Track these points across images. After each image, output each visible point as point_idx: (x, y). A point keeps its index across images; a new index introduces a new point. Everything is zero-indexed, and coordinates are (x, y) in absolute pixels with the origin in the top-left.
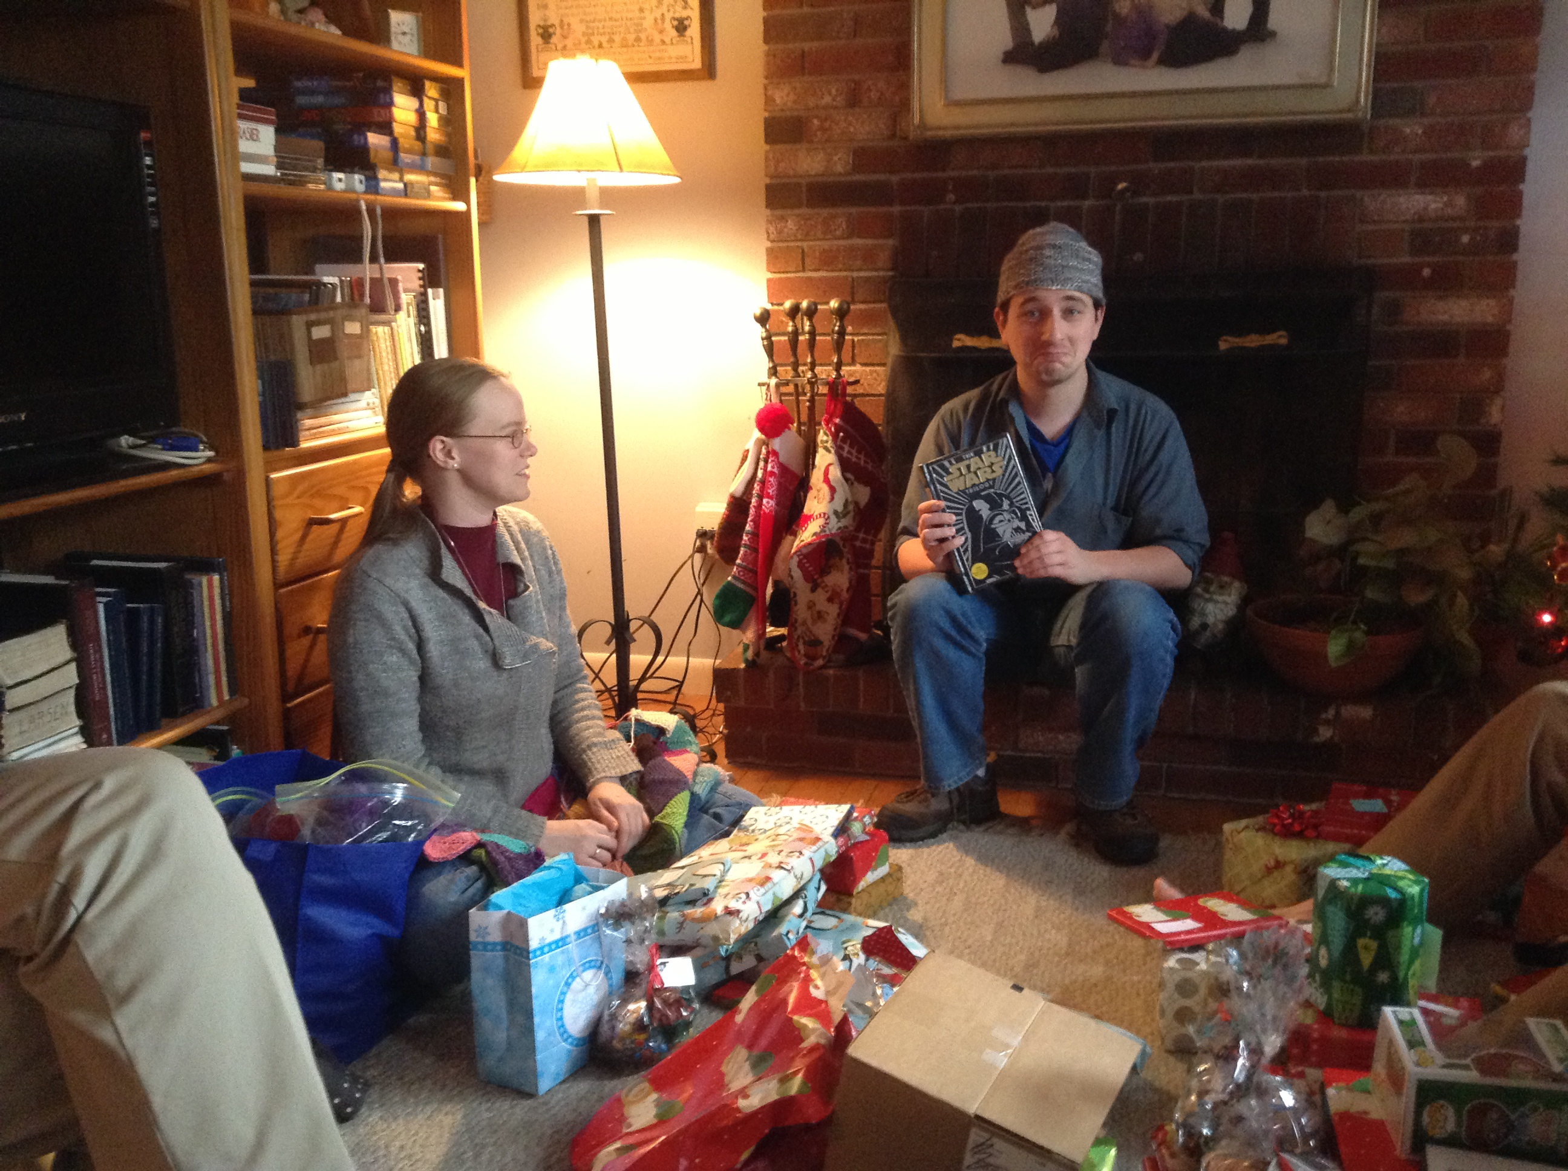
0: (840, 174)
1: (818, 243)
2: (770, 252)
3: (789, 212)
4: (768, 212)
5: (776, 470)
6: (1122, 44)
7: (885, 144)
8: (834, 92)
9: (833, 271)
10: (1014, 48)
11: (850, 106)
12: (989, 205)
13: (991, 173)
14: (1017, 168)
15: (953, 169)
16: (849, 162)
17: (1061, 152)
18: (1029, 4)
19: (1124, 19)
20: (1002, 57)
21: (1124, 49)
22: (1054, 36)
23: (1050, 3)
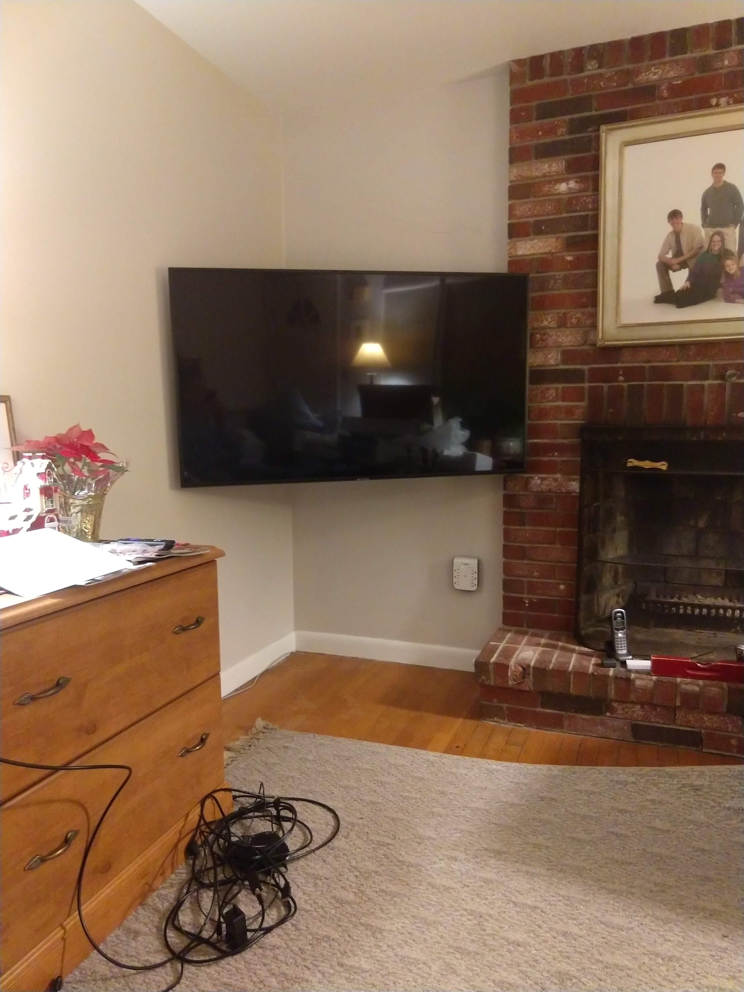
0: (553, 365)
1: (537, 404)
6: (731, 290)
7: (581, 348)
8: (549, 319)
9: (546, 420)
10: (662, 294)
11: (559, 327)
12: (645, 383)
13: (647, 365)
14: (663, 362)
15: (623, 362)
16: (558, 359)
17: (691, 353)
18: (671, 269)
19: (733, 276)
20: (654, 299)
21: (733, 293)
22: (687, 287)
23: (684, 268)
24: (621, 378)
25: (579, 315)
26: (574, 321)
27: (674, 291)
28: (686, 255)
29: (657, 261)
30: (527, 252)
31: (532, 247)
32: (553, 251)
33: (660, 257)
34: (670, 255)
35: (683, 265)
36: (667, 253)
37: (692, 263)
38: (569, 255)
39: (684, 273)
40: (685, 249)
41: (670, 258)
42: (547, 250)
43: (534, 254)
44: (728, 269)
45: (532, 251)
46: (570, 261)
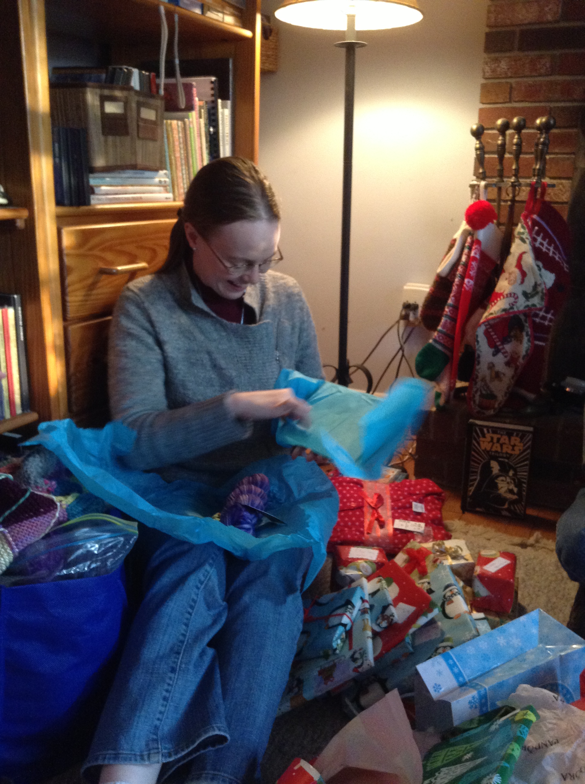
1: (525, 79)
2: (484, 87)
3: (503, 55)
4: (485, 55)
5: (478, 256)
9: (535, 102)
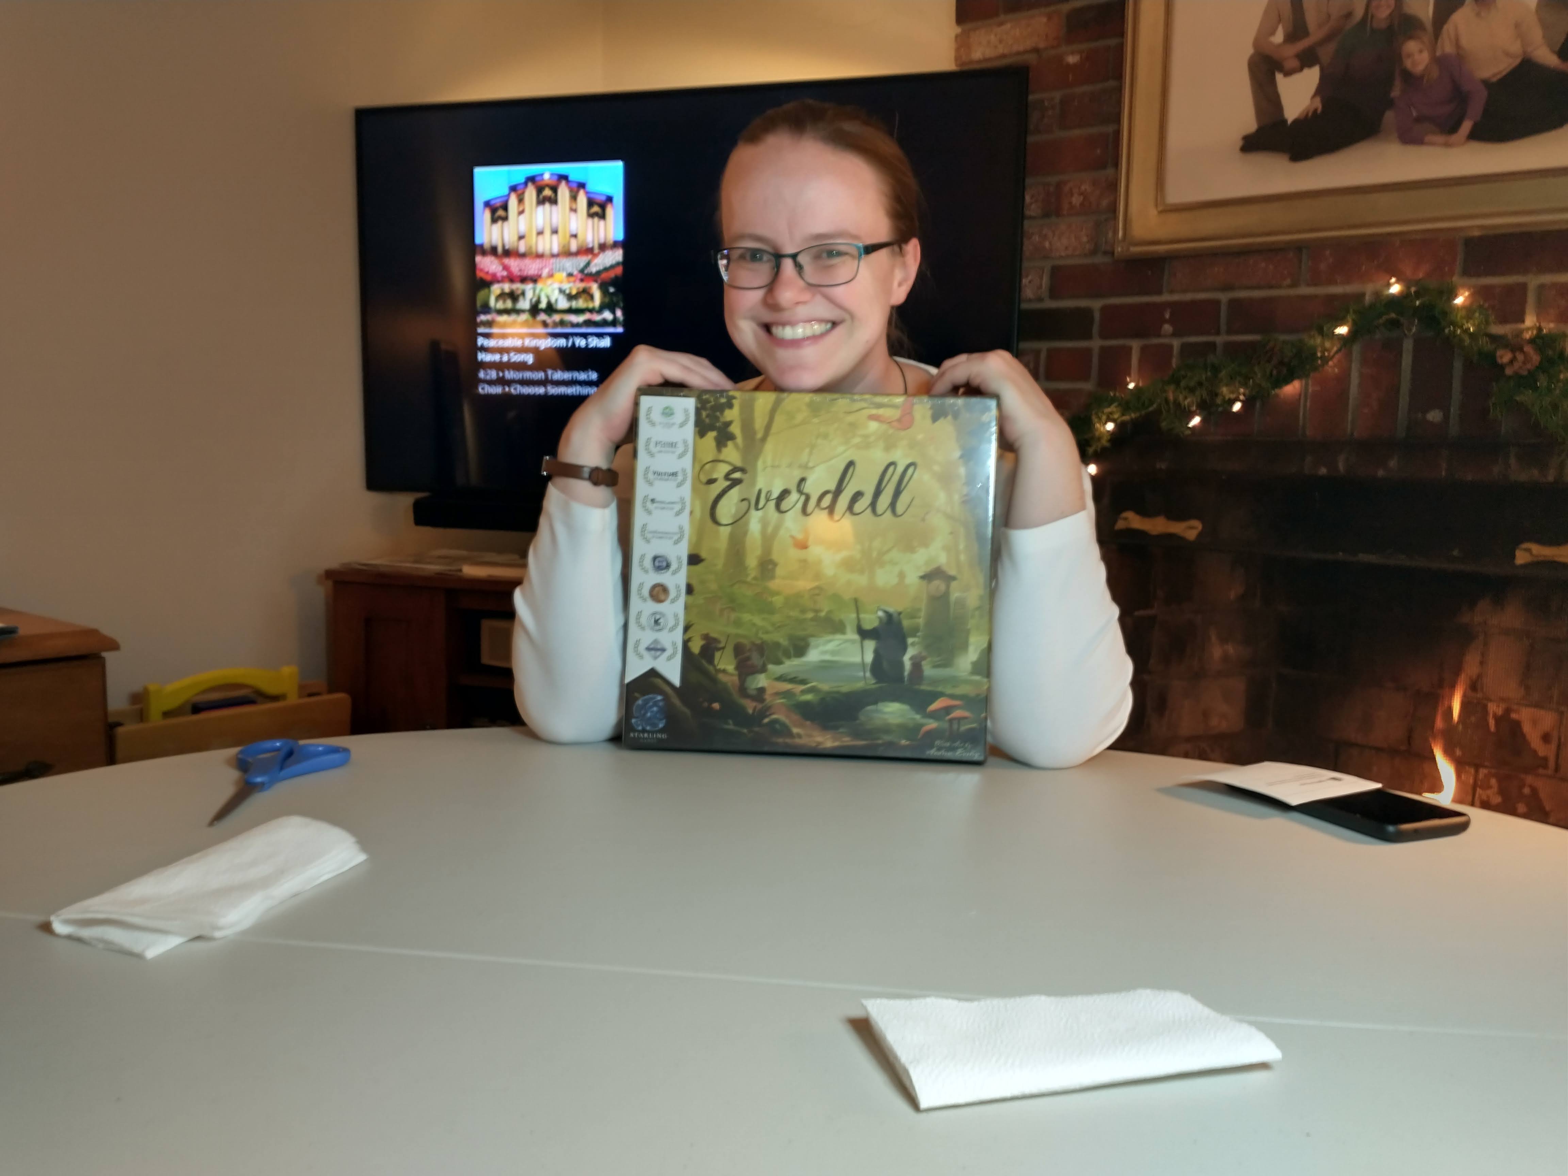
6: (1415, 114)
7: (1089, 260)
10: (1258, 131)
11: (1046, 215)
12: (1219, 340)
13: (1224, 297)
14: (1259, 287)
15: (1172, 292)
16: (1040, 287)
17: (1323, 266)
18: (1281, 69)
19: (1421, 77)
20: (1240, 143)
21: (1419, 120)
22: (1316, 110)
23: (1310, 65)
24: (1167, 328)
25: (1086, 187)
26: (1076, 200)
27: (1285, 121)
28: (1316, 34)
29: (1250, 51)
30: (989, 53)
31: (1001, 41)
32: (1042, 45)
33: (1256, 44)
34: (1278, 37)
35: (1307, 59)
36: (1273, 33)
37: (1327, 53)
38: (1072, 53)
39: (1311, 77)
40: (1311, 18)
41: (1279, 46)
42: (1028, 44)
43: (1004, 56)
44: (1408, 64)
45: (1001, 50)
46: (1075, 65)
